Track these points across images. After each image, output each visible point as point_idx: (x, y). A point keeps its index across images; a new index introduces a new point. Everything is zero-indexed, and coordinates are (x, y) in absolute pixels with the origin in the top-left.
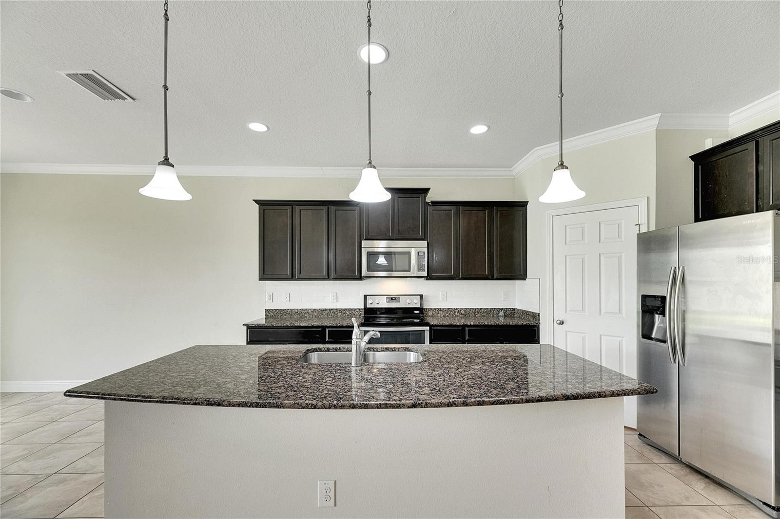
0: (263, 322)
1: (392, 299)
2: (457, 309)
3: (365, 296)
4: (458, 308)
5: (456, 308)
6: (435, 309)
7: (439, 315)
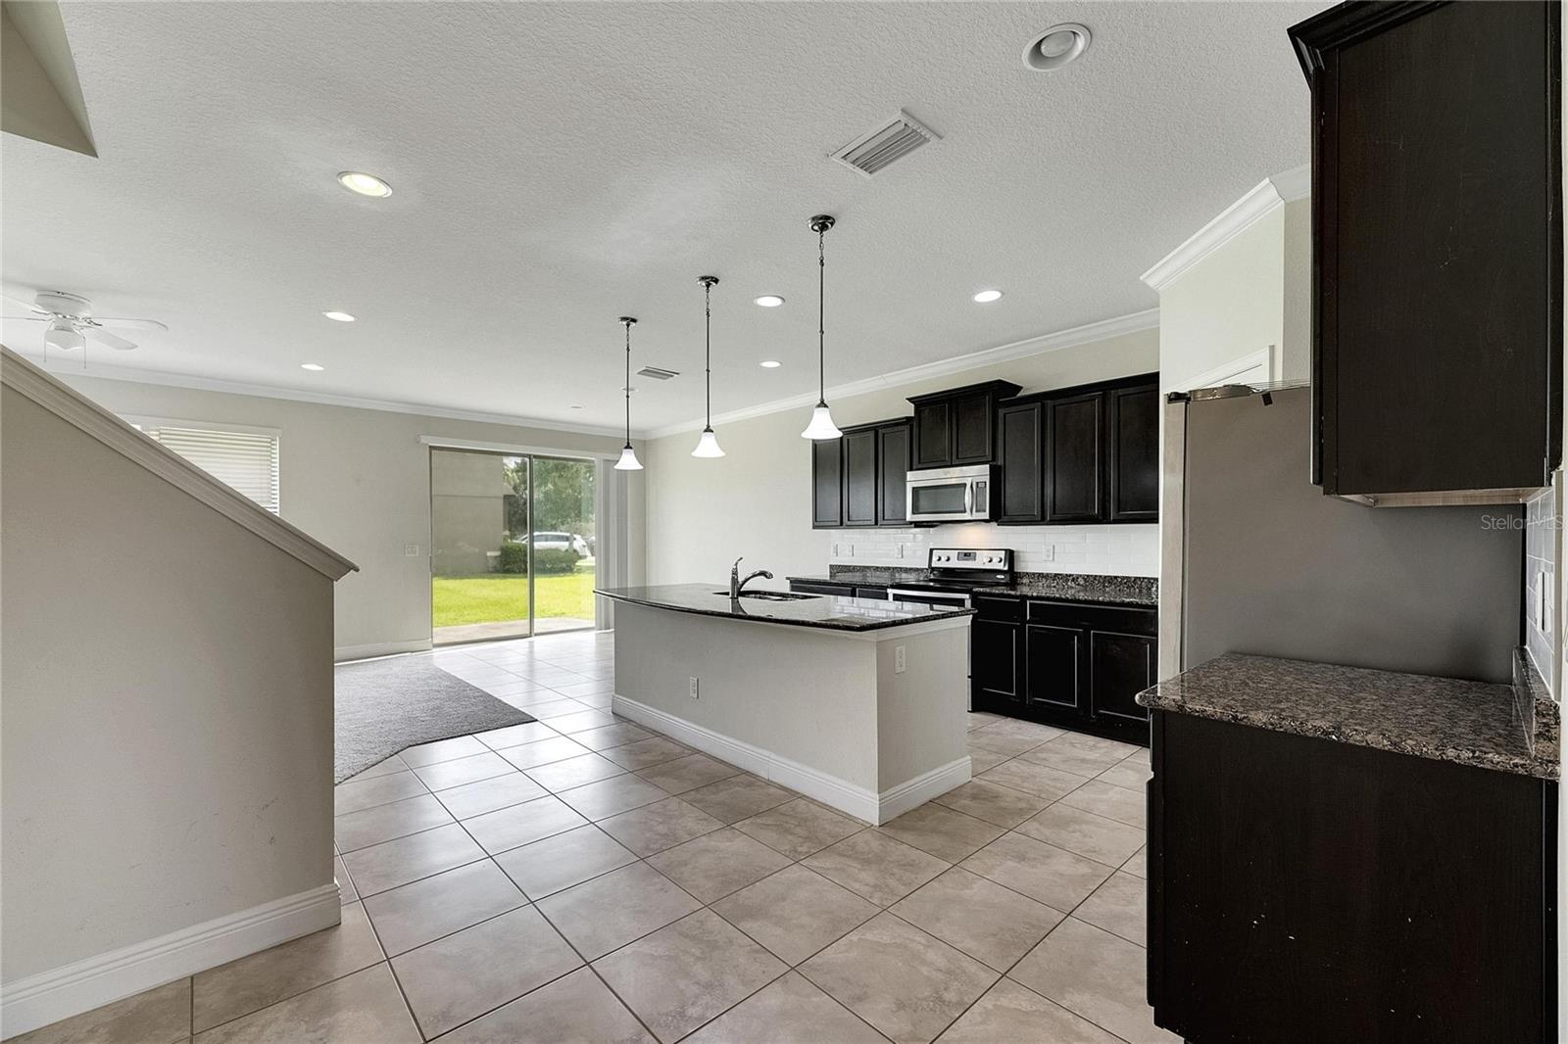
0: (828, 578)
1: (967, 555)
2: (1070, 575)
3: (931, 550)
4: (1072, 573)
5: (1069, 573)
6: (1034, 574)
7: (1041, 584)
